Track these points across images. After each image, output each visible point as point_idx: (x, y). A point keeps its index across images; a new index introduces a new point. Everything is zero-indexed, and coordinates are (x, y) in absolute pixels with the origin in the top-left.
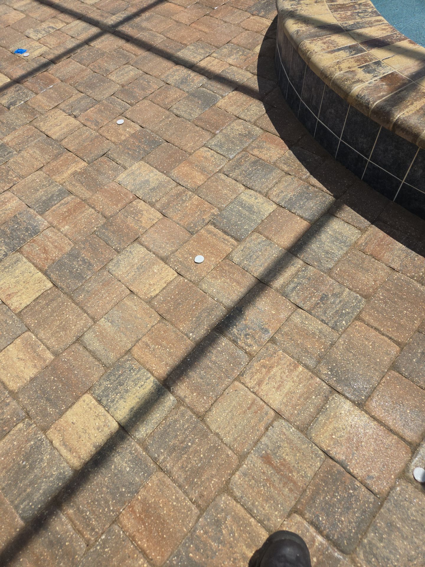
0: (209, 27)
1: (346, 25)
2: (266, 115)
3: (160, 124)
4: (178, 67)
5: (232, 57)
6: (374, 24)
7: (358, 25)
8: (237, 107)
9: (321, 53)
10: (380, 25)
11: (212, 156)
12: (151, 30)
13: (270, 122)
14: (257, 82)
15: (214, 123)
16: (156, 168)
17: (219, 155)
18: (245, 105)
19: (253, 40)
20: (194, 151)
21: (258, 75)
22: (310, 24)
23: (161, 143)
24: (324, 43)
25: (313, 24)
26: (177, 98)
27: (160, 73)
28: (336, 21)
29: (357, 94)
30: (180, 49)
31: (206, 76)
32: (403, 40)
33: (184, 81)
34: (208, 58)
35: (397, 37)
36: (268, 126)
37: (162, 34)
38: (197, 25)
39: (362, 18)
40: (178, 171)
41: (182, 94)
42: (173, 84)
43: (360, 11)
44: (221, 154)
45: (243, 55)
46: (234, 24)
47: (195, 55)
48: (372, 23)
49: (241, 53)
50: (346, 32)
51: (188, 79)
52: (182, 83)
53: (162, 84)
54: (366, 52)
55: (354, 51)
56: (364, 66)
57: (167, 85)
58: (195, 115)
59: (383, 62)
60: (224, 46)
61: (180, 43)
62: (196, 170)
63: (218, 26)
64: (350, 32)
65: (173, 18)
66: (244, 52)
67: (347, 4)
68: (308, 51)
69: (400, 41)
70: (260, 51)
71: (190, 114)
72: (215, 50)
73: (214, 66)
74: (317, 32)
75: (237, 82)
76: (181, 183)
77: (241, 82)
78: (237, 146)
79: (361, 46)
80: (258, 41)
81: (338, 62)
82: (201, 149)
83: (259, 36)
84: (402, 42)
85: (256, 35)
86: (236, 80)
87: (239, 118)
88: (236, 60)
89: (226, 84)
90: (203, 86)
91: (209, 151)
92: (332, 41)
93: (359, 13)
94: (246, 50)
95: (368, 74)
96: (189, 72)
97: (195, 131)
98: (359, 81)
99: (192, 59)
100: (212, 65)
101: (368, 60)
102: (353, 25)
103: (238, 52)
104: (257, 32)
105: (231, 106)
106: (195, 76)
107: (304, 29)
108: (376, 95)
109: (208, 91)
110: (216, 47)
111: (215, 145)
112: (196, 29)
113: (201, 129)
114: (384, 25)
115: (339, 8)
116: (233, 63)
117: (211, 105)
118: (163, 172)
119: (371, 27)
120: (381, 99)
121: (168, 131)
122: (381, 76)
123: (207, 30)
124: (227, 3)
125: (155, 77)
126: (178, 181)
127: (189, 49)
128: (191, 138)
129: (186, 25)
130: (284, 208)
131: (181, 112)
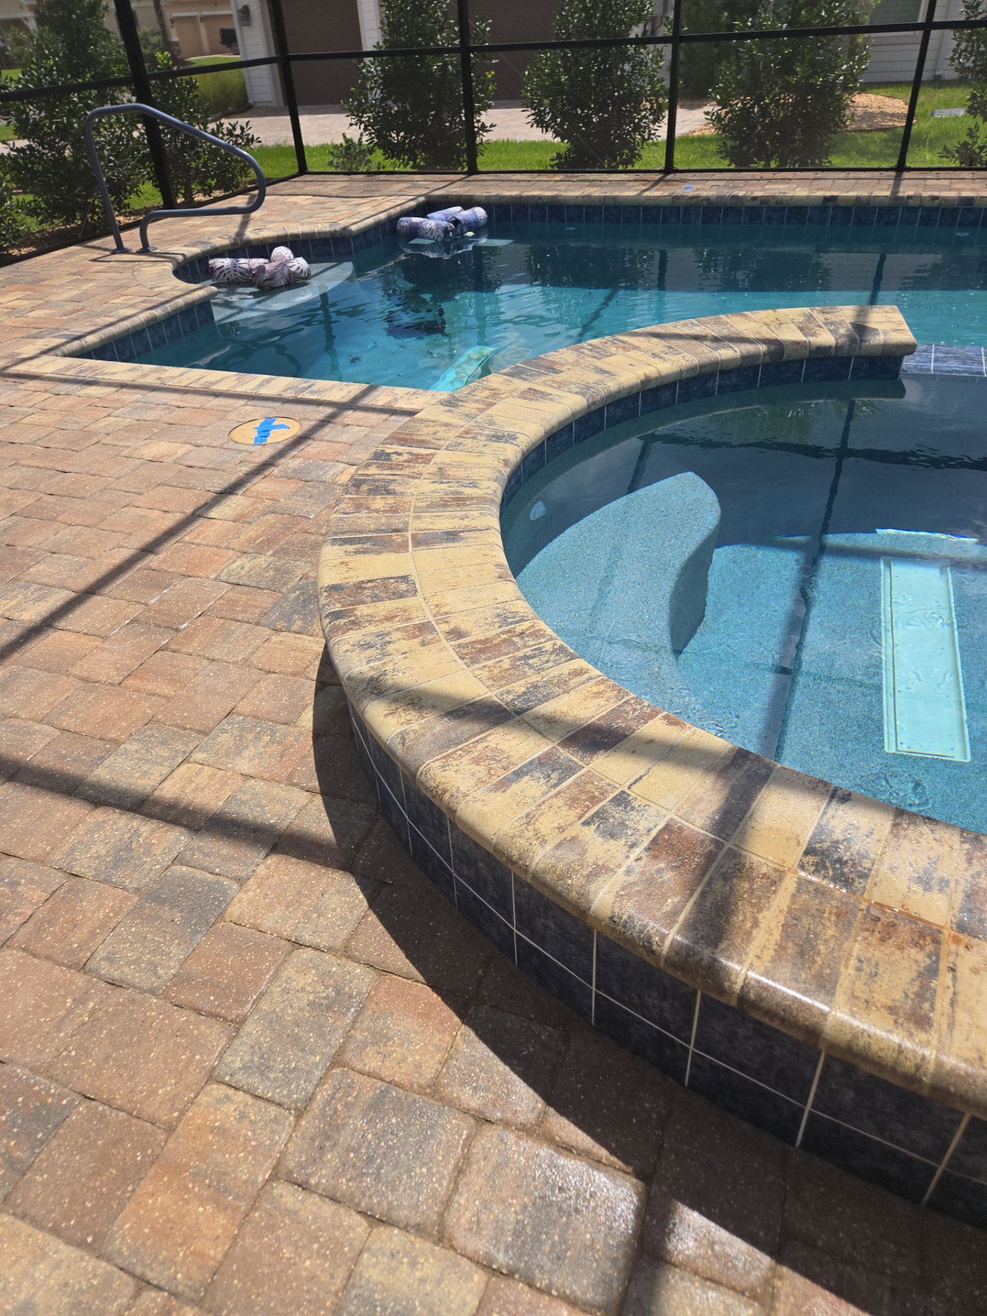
0: (172, 681)
1: (511, 697)
2: (372, 918)
3: (59, 1031)
4: (100, 815)
5: (246, 754)
6: (572, 683)
7: (538, 693)
8: (288, 906)
9: (478, 794)
10: (584, 683)
11: (243, 1116)
12: (15, 717)
13: (388, 937)
14: (324, 816)
15: (229, 986)
16: (56, 1231)
17: (262, 1104)
18: (306, 896)
19: (292, 697)
20: (182, 1113)
21: (324, 793)
22: (427, 707)
23: (66, 1113)
24: (477, 761)
25: (434, 707)
26: (107, 919)
27: (47, 845)
28: (486, 690)
29: (609, 914)
30: (102, 759)
31: (185, 826)
32: (652, 716)
33: (122, 856)
34: (184, 768)
35: (635, 710)
36: (386, 954)
37: (48, 724)
38: (141, 679)
39: (539, 670)
40: (133, 1219)
41: (121, 902)
42: (90, 874)
43: (528, 651)
44: (268, 1100)
45: (272, 742)
46: (235, 663)
47: (146, 768)
48: (565, 681)
49: (267, 738)
50: (517, 718)
51: (134, 845)
52: (117, 862)
53: (59, 878)
54: (583, 771)
55: (553, 770)
56: (593, 816)
57: (74, 880)
58: (170, 968)
59: (634, 795)
60: (220, 726)
61: (101, 739)
62: (196, 1195)
63: (196, 675)
64: (525, 716)
65: (74, 671)
66: (273, 734)
67: (494, 638)
68: (445, 791)
69: (646, 722)
70: (314, 723)
71: (153, 967)
72: (197, 743)
73: (203, 789)
74: (448, 730)
75: (272, 826)
76: (150, 1275)
77: (284, 825)
78: (312, 1053)
79: (566, 754)
80: (303, 698)
81: (528, 815)
82: (203, 1099)
83: (303, 685)
84: (650, 722)
85: (295, 682)
86: (268, 819)
87: (298, 944)
88: (257, 761)
89: (245, 840)
90: (178, 860)
91: (228, 1098)
92: (493, 750)
93: (526, 657)
94: (279, 727)
95: (612, 842)
96: (135, 824)
97: (175, 1027)
98: (600, 870)
99: (140, 782)
100: (196, 789)
101: (597, 794)
102: (524, 693)
103: (258, 738)
104: (294, 674)
105: (271, 907)
106: (153, 831)
107: (415, 726)
108: (659, 910)
109: (198, 874)
110: (199, 732)
111: (245, 1068)
112: (138, 691)
113: (193, 1016)
114: (593, 682)
115: (480, 651)
116: (250, 772)
117: (213, 920)
118: (81, 1244)
119: (566, 692)
120: (675, 922)
121: (88, 1055)
122: (646, 841)
123: (168, 690)
124: (208, 610)
125: (35, 860)
126: (138, 1270)
127: (126, 752)
128: (165, 1061)
129: (112, 684)
130: (510, 1275)
131: (126, 970)
